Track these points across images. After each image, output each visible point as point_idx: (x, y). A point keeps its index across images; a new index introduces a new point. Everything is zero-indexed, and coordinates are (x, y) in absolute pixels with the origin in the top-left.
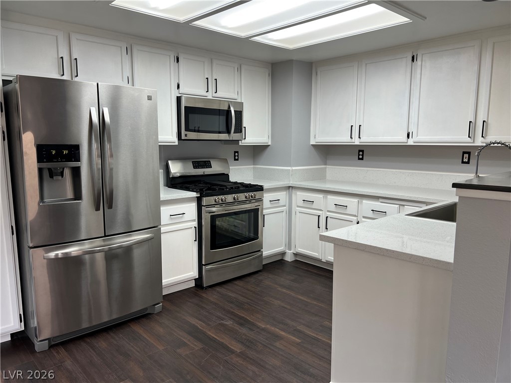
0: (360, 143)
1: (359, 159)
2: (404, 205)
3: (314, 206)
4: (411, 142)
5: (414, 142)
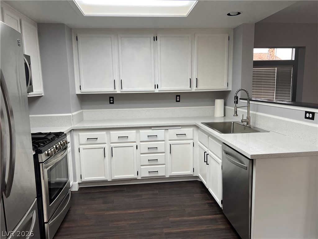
0: (121, 92)
1: (110, 103)
2: (168, 129)
3: (98, 141)
4: (157, 91)
5: (159, 91)
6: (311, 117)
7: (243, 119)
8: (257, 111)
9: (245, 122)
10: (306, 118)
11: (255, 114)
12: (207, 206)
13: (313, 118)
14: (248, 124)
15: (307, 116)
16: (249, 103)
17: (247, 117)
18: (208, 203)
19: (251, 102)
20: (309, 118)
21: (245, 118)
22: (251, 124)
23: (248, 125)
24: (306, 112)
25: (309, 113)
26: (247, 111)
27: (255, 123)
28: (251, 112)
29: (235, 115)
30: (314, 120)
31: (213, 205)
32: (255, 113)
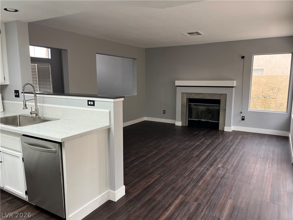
6: (92, 104)
7: (32, 111)
8: (44, 103)
9: (34, 114)
10: (88, 105)
11: (42, 106)
12: (7, 204)
13: (94, 105)
14: (36, 115)
15: (90, 104)
16: (36, 96)
17: (35, 109)
18: (7, 201)
19: (37, 95)
20: (91, 105)
21: (34, 110)
22: (40, 115)
23: (37, 117)
24: (88, 101)
25: (91, 101)
26: (34, 104)
27: (43, 114)
28: (38, 104)
29: (25, 108)
30: (94, 106)
31: (13, 200)
32: (41, 104)
